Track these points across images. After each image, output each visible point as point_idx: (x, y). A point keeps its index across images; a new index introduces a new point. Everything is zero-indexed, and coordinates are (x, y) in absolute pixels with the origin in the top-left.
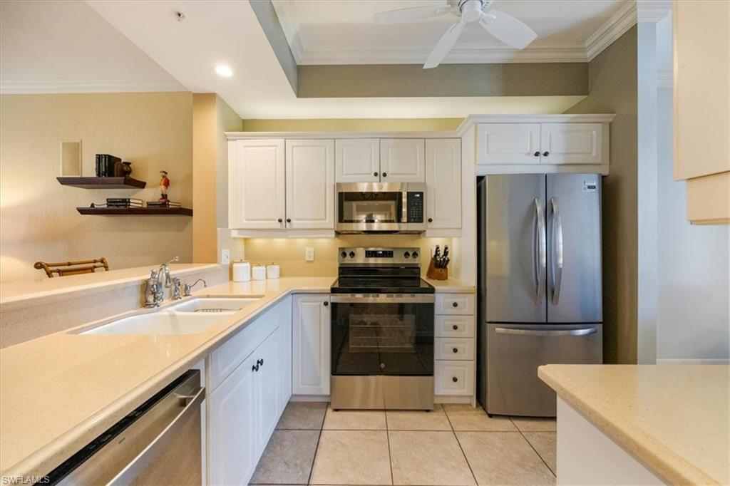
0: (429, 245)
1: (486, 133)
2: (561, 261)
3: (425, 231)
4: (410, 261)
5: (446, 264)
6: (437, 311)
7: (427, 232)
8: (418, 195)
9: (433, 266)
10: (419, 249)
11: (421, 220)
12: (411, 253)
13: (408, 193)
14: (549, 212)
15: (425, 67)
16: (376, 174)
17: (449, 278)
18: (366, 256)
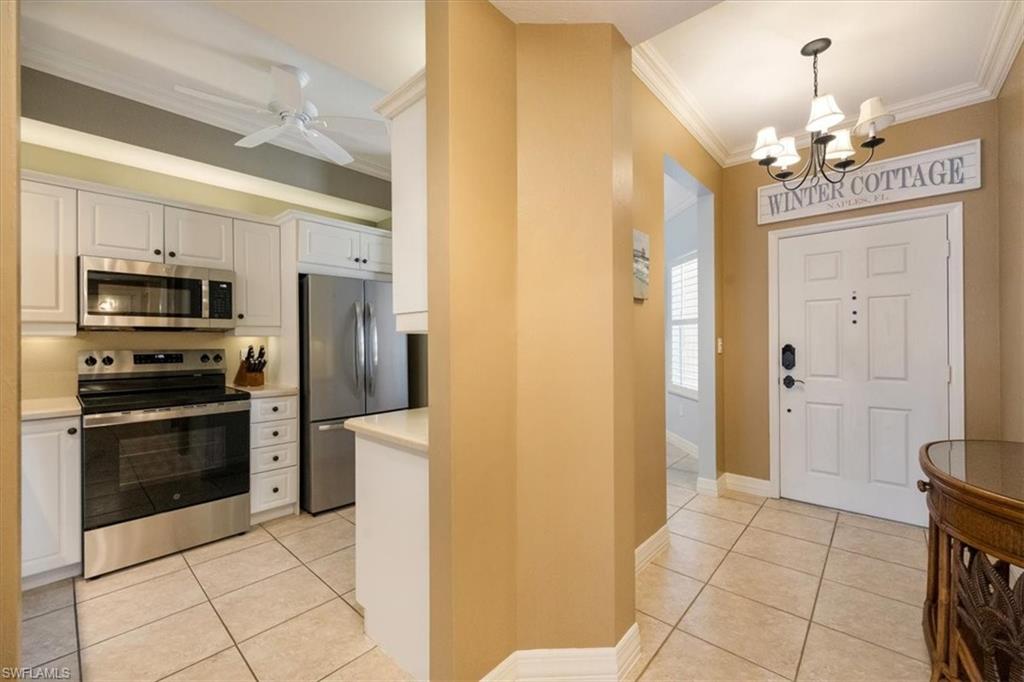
0: (239, 345)
1: (308, 231)
2: (376, 359)
3: (233, 329)
4: (211, 366)
5: (262, 368)
6: (253, 419)
7: (237, 330)
8: (225, 286)
9: (244, 370)
10: (223, 350)
11: (229, 316)
12: (211, 357)
13: (210, 282)
14: (367, 315)
15: (239, 144)
16: (158, 252)
17: (265, 383)
18: (135, 363)
